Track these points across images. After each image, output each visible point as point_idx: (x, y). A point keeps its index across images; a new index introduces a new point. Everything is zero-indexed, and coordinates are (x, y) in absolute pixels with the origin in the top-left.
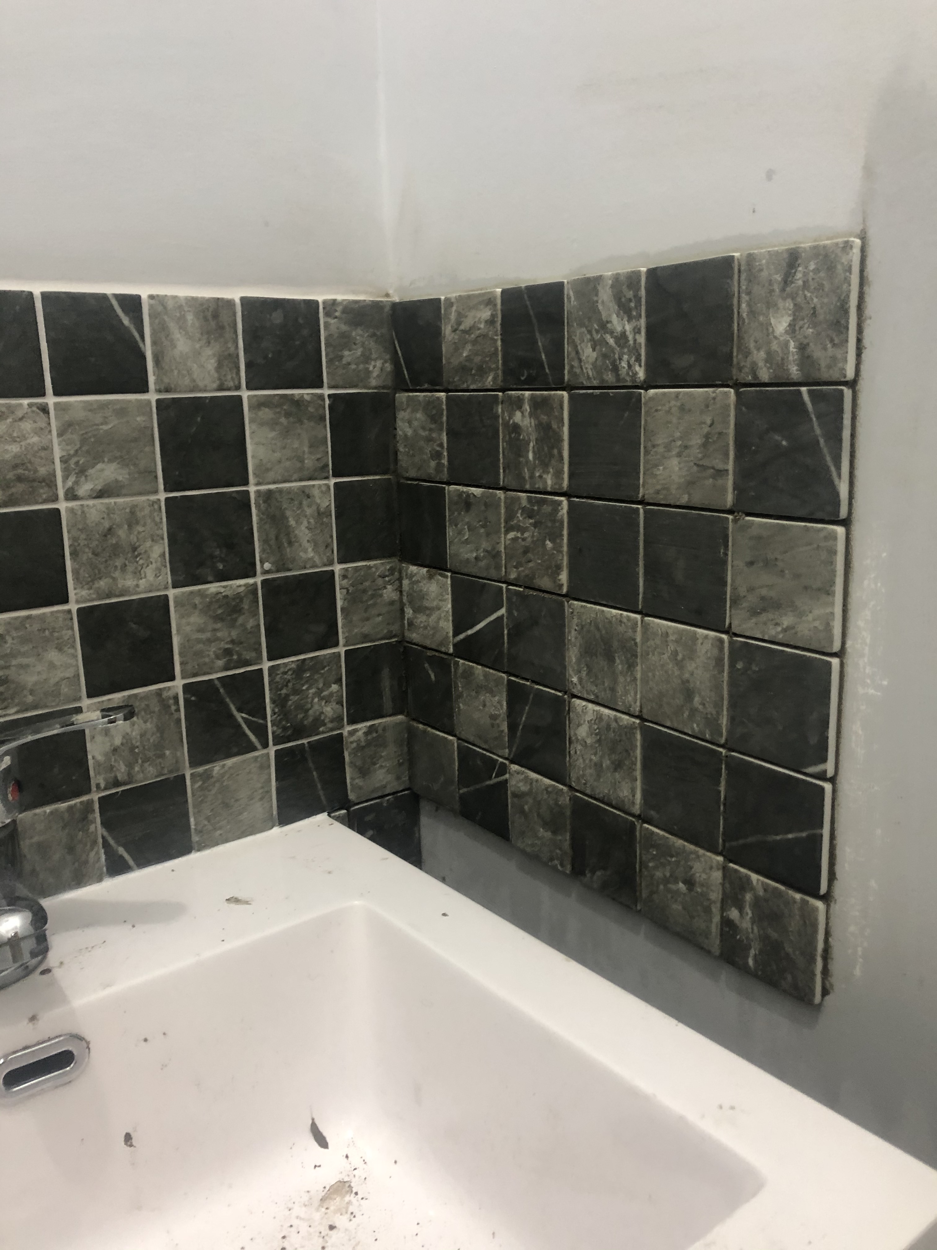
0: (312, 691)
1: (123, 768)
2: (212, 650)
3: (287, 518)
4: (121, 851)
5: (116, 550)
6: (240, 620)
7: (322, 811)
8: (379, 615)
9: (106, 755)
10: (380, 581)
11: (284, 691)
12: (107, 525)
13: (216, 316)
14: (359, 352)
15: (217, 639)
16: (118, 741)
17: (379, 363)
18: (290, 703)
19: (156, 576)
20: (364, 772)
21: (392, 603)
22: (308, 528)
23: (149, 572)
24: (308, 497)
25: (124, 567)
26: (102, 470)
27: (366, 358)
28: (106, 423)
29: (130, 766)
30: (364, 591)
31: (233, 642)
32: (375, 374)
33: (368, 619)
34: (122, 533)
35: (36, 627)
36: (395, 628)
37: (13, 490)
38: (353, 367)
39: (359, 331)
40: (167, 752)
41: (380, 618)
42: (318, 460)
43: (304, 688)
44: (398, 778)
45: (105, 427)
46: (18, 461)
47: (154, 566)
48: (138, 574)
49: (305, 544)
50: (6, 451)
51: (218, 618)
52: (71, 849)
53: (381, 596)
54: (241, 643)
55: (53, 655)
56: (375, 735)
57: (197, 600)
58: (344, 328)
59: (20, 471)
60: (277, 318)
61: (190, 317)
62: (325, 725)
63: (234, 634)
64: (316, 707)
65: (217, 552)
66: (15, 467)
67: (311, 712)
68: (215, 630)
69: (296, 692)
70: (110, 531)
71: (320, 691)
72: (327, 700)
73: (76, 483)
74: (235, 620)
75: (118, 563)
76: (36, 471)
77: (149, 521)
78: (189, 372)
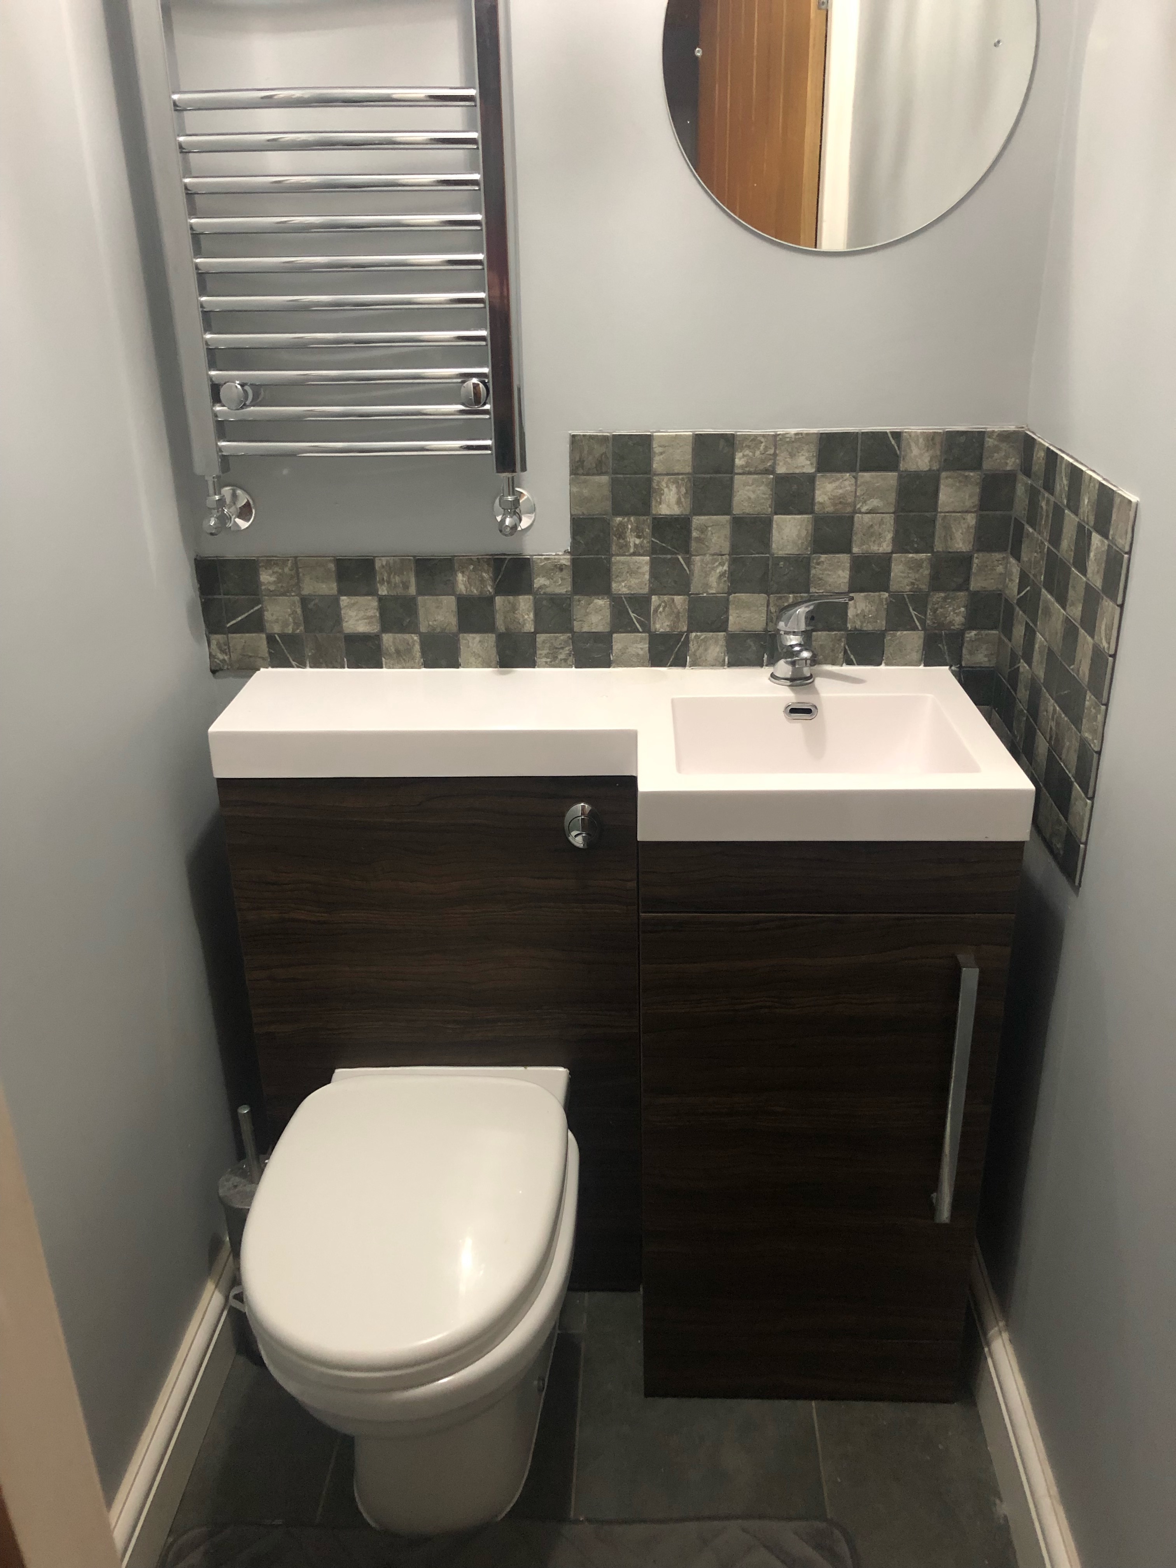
0: (951, 608)
1: (859, 623)
2: (906, 581)
3: (951, 528)
4: (852, 657)
5: (872, 535)
6: (921, 571)
7: (947, 665)
8: (992, 579)
9: (853, 616)
10: (996, 563)
11: (936, 606)
12: (871, 523)
13: (933, 439)
14: (1003, 454)
15: (909, 577)
16: (859, 612)
17: (1013, 460)
18: (938, 612)
19: (887, 547)
20: (971, 653)
21: (1001, 574)
22: (962, 534)
23: (884, 545)
24: (964, 519)
25: (874, 541)
26: (873, 501)
27: (1007, 457)
28: (877, 483)
29: (862, 622)
30: (987, 566)
31: (916, 580)
32: (1010, 464)
33: (986, 580)
34: (876, 527)
35: (836, 561)
36: (1000, 587)
37: (838, 507)
38: (998, 461)
39: (1005, 444)
40: (878, 621)
41: (993, 581)
42: (973, 503)
43: (947, 606)
44: (989, 661)
45: (877, 485)
46: (841, 496)
47: (886, 542)
48: (880, 545)
49: (959, 540)
50: (838, 492)
51: (910, 568)
52: (833, 650)
53: (995, 570)
54: (919, 581)
55: (840, 572)
56: (980, 636)
57: (903, 559)
58: (996, 443)
59: (841, 500)
60: (963, 439)
61: (921, 440)
62: (954, 626)
63: (917, 576)
64: (951, 616)
65: (916, 540)
66: (840, 498)
67: (948, 618)
68: (908, 573)
69: (942, 607)
70: (872, 526)
71: (954, 610)
72: (958, 614)
73: (861, 506)
74: (918, 570)
75: (873, 539)
76: (847, 500)
77: (888, 524)
78: (917, 463)
